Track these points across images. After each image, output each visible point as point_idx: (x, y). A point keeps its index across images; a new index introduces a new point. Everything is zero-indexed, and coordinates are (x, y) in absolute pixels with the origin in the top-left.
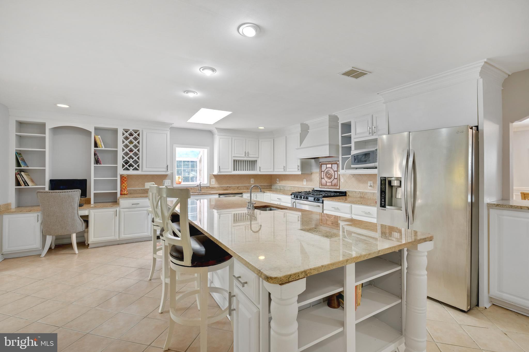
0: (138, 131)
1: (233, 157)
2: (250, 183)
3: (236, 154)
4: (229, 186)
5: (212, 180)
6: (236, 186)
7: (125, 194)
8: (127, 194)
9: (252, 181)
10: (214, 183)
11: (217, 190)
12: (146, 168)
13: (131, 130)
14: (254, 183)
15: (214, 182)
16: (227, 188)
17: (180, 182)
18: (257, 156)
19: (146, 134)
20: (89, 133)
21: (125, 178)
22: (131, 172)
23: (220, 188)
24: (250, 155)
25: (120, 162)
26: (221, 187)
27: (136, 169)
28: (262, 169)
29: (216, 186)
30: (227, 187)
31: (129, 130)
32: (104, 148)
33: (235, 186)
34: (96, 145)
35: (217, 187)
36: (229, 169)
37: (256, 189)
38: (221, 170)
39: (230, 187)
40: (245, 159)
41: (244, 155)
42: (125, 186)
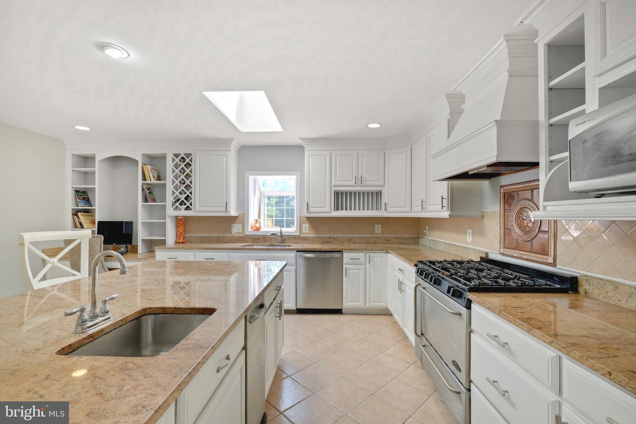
0: (191, 154)
1: (334, 186)
2: (373, 232)
3: (338, 181)
4: (332, 237)
5: (304, 226)
6: (347, 237)
7: (179, 243)
8: (183, 243)
9: (378, 229)
10: (307, 231)
11: (312, 242)
12: (200, 206)
13: (183, 155)
14: (382, 233)
15: (307, 229)
16: (329, 240)
17: (257, 227)
18: (381, 182)
19: (200, 158)
20: (136, 162)
21: (181, 221)
22: (182, 213)
23: (317, 239)
24: (365, 181)
25: (170, 199)
26: (318, 237)
27: (188, 208)
28: (390, 207)
29: (311, 235)
30: (330, 237)
31: (180, 154)
32: (154, 181)
33: (344, 237)
34: (144, 178)
35: (313, 237)
36: (325, 207)
37: (386, 243)
38: (311, 210)
39: (334, 239)
40: (357, 189)
41: (354, 182)
42: (181, 231)
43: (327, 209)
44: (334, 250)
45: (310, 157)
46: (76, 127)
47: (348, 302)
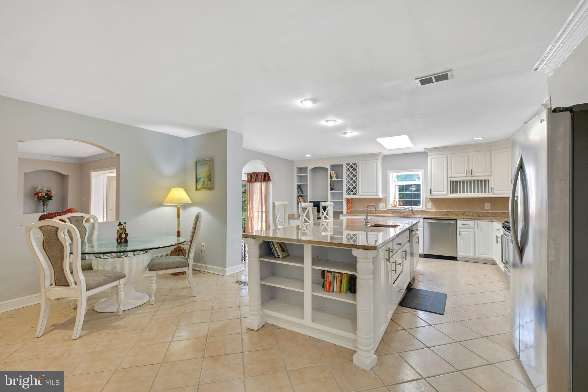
0: (356, 163)
1: (450, 177)
2: (484, 208)
3: (453, 174)
4: (450, 211)
5: (428, 204)
6: (461, 212)
7: (349, 213)
8: (351, 213)
9: (488, 206)
10: (430, 207)
11: (434, 215)
12: (361, 192)
13: (351, 164)
14: (491, 209)
15: (430, 206)
16: (447, 214)
17: (395, 205)
18: (488, 173)
19: (361, 165)
20: (327, 169)
21: (350, 201)
22: (352, 196)
23: (438, 213)
24: (475, 173)
25: (345, 188)
26: (439, 212)
27: (355, 194)
28: (496, 190)
29: (433, 210)
30: (448, 212)
31: (350, 164)
32: (336, 179)
33: (459, 212)
34: (331, 178)
35: (434, 211)
36: (443, 192)
37: (495, 217)
38: (433, 193)
39: (451, 213)
40: (469, 178)
41: (466, 174)
42: (350, 207)
43: (445, 193)
44: (450, 218)
45: (432, 159)
46: (306, 156)
47: (461, 253)
